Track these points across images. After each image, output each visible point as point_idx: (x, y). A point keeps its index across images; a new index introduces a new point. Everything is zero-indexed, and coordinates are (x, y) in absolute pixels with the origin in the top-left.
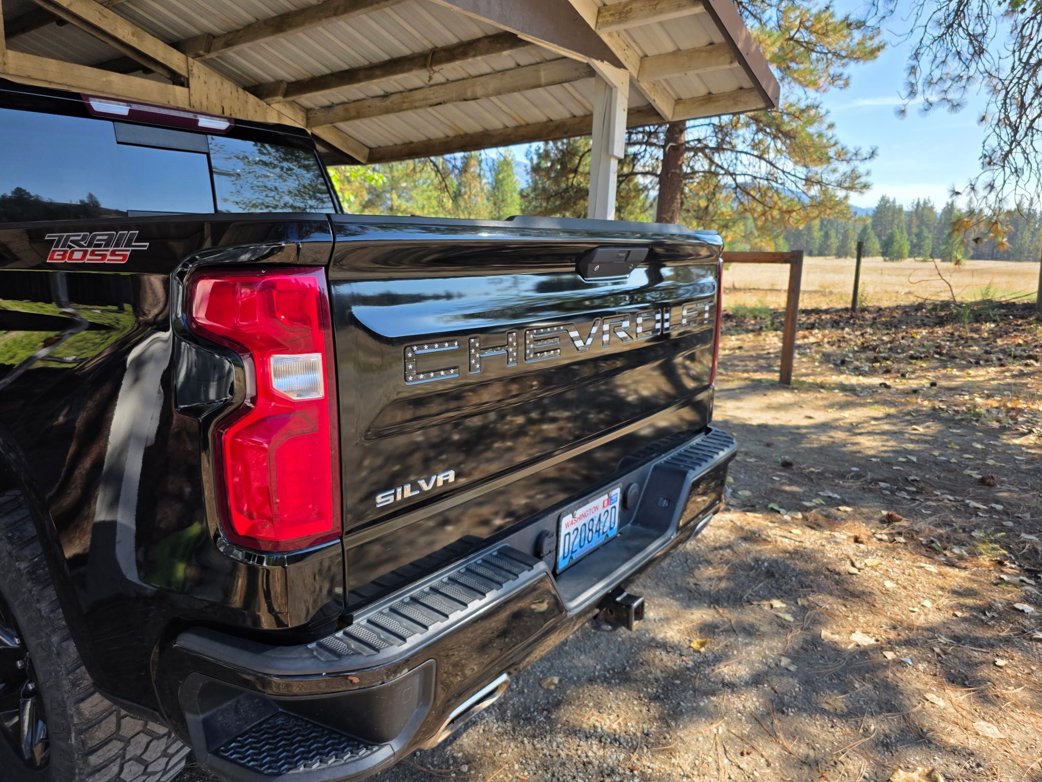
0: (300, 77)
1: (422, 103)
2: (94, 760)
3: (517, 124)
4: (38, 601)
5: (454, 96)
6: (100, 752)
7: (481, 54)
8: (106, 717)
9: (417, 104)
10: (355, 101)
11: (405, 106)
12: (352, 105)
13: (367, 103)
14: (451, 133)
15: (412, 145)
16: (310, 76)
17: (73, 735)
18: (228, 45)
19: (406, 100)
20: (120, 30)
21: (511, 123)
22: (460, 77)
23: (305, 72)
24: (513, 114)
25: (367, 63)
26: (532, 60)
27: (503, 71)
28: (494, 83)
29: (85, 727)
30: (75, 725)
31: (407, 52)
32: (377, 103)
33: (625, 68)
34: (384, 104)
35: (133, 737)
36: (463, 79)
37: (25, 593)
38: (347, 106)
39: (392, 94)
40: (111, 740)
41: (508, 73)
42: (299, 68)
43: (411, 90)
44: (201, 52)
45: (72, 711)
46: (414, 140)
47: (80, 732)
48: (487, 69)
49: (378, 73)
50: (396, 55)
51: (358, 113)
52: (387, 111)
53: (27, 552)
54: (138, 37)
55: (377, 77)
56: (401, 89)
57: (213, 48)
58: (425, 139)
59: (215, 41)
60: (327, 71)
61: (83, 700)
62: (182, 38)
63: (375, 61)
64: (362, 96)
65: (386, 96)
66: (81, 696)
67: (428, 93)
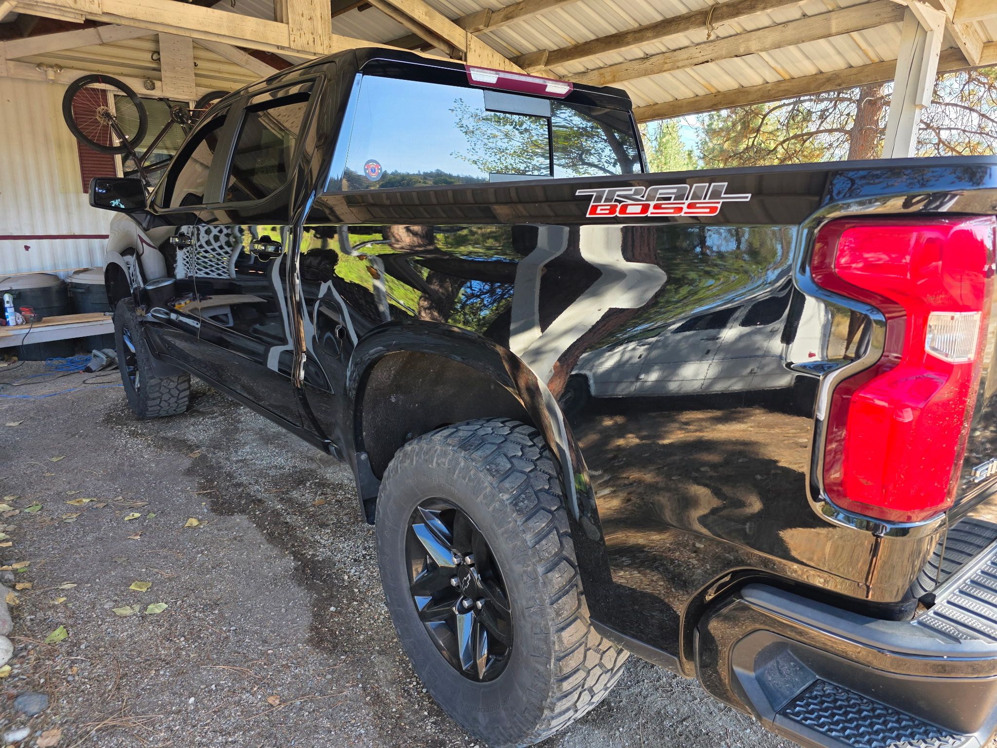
0: (563, 45)
1: (686, 62)
2: (566, 686)
3: (780, 78)
4: (524, 532)
5: (724, 53)
6: (570, 680)
7: (772, 6)
8: (577, 648)
9: (680, 64)
10: (611, 66)
11: (666, 66)
12: (609, 69)
13: (624, 66)
14: (701, 92)
15: (657, 107)
16: (574, 43)
17: (553, 660)
18: (508, 18)
19: (668, 61)
20: (416, 11)
21: (772, 78)
22: (733, 33)
23: (569, 40)
24: (779, 68)
25: (636, 25)
26: (823, 9)
27: (785, 23)
28: (771, 37)
29: (562, 655)
30: (555, 651)
31: (683, 11)
32: (636, 65)
33: (944, 10)
34: (642, 66)
35: (592, 669)
36: (737, 34)
37: (510, 522)
38: (602, 71)
39: (652, 56)
40: (578, 670)
41: (791, 25)
42: (566, 37)
43: (675, 50)
44: (481, 27)
45: (554, 638)
46: (659, 101)
47: (559, 659)
48: (766, 22)
49: (649, 34)
50: (670, 15)
51: (614, 77)
52: (646, 73)
53: (507, 484)
54: (430, 17)
55: (648, 39)
56: (664, 49)
57: (492, 22)
58: (671, 99)
59: (494, 15)
60: (593, 37)
61: (563, 629)
62: (463, 15)
63: (646, 22)
64: (621, 60)
65: (647, 57)
66: (562, 625)
67: (694, 51)
